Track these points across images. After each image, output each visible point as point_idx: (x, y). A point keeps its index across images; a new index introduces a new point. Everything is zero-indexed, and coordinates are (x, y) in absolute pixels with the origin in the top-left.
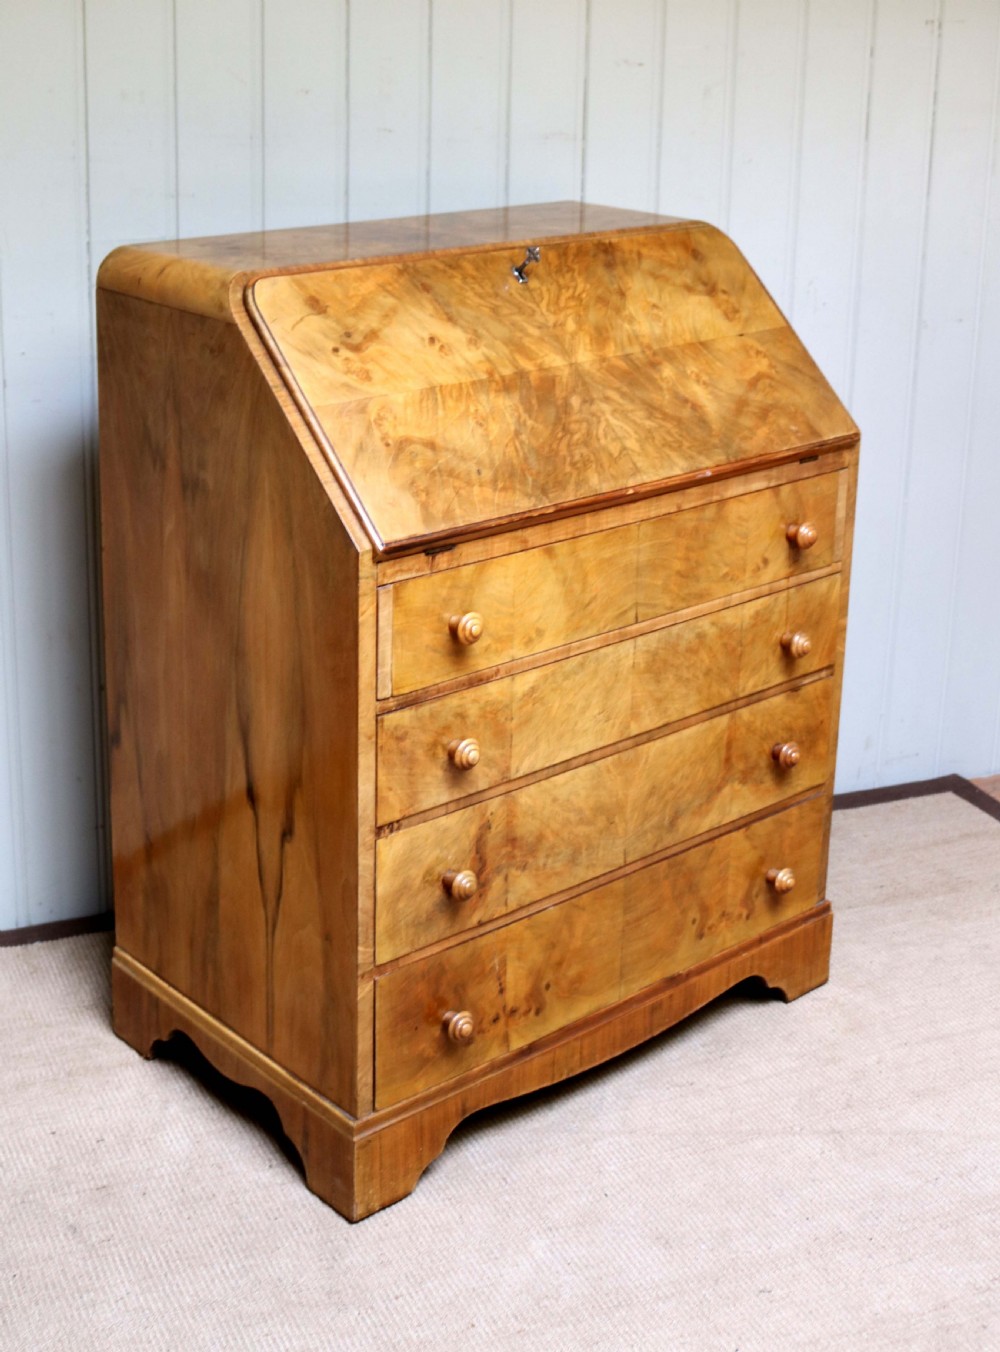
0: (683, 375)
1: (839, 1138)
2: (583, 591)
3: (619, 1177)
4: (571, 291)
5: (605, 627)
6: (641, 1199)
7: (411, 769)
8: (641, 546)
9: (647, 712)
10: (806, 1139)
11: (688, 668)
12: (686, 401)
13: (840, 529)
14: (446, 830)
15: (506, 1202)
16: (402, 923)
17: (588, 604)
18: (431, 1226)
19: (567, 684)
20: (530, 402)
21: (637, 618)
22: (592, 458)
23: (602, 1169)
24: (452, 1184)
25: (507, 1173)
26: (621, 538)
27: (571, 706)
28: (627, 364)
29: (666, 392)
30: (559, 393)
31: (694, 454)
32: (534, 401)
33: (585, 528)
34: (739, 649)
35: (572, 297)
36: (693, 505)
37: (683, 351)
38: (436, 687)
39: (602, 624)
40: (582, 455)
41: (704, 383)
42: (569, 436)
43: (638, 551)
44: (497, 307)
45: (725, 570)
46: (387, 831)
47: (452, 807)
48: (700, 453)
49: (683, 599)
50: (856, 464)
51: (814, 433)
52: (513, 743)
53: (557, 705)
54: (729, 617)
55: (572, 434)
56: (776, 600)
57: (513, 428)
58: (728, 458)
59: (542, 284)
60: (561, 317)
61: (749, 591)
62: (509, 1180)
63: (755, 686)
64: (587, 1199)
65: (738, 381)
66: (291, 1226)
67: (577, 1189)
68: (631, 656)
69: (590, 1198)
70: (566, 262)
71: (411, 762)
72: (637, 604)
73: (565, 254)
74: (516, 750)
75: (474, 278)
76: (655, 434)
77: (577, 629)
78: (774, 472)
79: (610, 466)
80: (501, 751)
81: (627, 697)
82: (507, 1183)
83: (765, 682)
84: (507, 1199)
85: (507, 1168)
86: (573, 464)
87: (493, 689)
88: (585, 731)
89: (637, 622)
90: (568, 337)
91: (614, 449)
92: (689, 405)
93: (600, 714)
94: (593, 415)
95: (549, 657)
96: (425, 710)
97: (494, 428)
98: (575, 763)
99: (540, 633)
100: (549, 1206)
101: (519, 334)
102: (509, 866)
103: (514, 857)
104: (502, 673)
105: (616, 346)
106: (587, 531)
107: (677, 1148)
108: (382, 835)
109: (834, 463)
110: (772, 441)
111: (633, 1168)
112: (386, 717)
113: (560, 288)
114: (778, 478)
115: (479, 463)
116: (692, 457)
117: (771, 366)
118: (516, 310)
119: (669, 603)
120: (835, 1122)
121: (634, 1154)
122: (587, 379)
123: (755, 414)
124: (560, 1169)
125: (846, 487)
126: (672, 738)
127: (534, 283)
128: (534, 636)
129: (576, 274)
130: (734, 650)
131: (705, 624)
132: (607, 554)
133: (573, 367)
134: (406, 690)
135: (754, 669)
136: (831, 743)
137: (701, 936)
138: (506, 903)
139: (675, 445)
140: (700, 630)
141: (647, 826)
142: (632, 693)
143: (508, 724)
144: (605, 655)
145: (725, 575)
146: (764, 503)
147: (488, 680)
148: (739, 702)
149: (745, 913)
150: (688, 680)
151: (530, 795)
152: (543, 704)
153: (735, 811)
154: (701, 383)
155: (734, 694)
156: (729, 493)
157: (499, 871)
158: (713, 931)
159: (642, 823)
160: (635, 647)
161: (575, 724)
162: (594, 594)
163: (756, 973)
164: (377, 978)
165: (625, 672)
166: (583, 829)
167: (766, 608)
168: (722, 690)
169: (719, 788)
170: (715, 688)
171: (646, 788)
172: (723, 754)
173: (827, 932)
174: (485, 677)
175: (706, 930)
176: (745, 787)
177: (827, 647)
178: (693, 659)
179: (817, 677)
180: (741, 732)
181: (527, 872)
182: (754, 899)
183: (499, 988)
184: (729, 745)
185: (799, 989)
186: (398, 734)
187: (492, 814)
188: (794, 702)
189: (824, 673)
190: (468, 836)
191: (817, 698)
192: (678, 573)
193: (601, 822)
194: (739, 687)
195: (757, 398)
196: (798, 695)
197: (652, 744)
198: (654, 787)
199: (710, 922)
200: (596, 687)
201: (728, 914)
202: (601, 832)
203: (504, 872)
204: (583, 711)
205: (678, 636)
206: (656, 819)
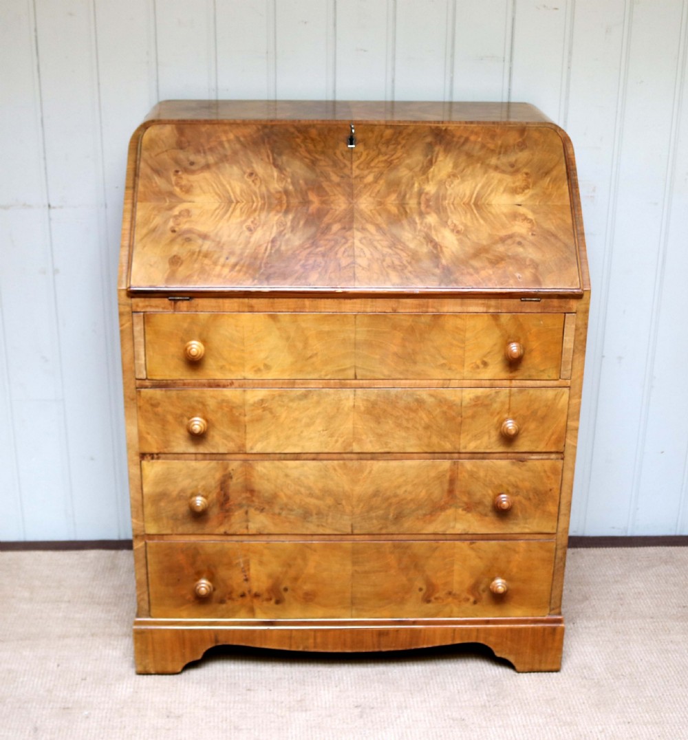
0: (445, 224)
2: (305, 348)
4: (386, 157)
5: (326, 375)
7: (164, 426)
8: (358, 329)
9: (368, 440)
11: (407, 420)
12: (431, 241)
13: (567, 356)
14: (195, 470)
16: (164, 515)
17: (311, 357)
19: (294, 405)
21: (356, 376)
22: (323, 264)
26: (338, 320)
27: (297, 420)
28: (399, 210)
29: (418, 232)
30: (326, 220)
31: (412, 277)
32: (302, 223)
34: (460, 419)
35: (386, 161)
36: (408, 310)
37: (455, 209)
38: (182, 381)
39: (323, 373)
41: (458, 232)
43: (356, 332)
45: (443, 361)
46: (149, 458)
47: (200, 456)
48: (418, 277)
49: (402, 373)
50: (586, 312)
51: (536, 280)
52: (247, 431)
53: (284, 415)
54: (450, 395)
55: (317, 247)
56: (497, 392)
59: (365, 150)
60: (366, 172)
61: (468, 381)
63: (475, 448)
65: (490, 235)
68: (351, 400)
70: (397, 137)
71: (164, 422)
72: (355, 367)
73: (400, 133)
74: (250, 436)
75: (313, 140)
77: (301, 371)
78: (492, 302)
80: (238, 434)
81: (349, 425)
83: (487, 447)
86: (304, 266)
87: (228, 393)
88: (311, 438)
89: (356, 379)
90: (362, 186)
91: (346, 262)
92: (433, 244)
93: (323, 430)
94: (344, 237)
95: (276, 384)
96: (173, 393)
98: (305, 456)
99: (267, 367)
101: (322, 180)
102: (249, 506)
103: (253, 501)
104: (236, 385)
105: (397, 196)
106: (307, 310)
108: (145, 459)
109: (561, 307)
112: (143, 390)
113: (379, 153)
114: (497, 307)
116: (408, 279)
117: (531, 230)
118: (331, 163)
119: (389, 373)
123: (490, 259)
125: (574, 326)
126: (394, 464)
128: (262, 367)
129: (399, 147)
130: (454, 418)
131: (423, 394)
132: (326, 328)
133: (351, 205)
134: (158, 378)
135: (475, 436)
136: (563, 507)
137: (428, 601)
138: (247, 528)
139: (399, 268)
140: (418, 397)
141: (373, 514)
142: (353, 424)
143: (242, 418)
144: (327, 394)
145: (443, 365)
146: (482, 322)
147: (224, 386)
148: (462, 456)
149: (472, 599)
150: (408, 428)
151: (265, 467)
152: (271, 412)
153: (459, 528)
154: (455, 231)
155: (455, 448)
156: (445, 309)
157: (240, 506)
158: (440, 601)
159: (368, 512)
160: (355, 395)
161: (302, 432)
162: (315, 352)
163: (481, 641)
164: (147, 541)
165: (346, 409)
166: (313, 501)
167: (487, 396)
168: (443, 443)
169: (443, 508)
170: (435, 440)
171: (371, 490)
172: (446, 486)
173: (558, 637)
174: (221, 384)
175: (432, 599)
176: (470, 515)
177: (554, 437)
178: (412, 415)
179: (545, 456)
180: (463, 476)
181: (264, 514)
182: (481, 592)
183: (244, 578)
184: (452, 481)
185: (527, 667)
186: (153, 402)
187: (233, 470)
188: (520, 468)
189: (553, 456)
190: (214, 478)
191: (545, 472)
192: (395, 354)
193: (330, 501)
194: (460, 444)
195: (500, 248)
196: (524, 465)
197: (375, 462)
198: (378, 491)
199: (437, 595)
200: (319, 413)
201: (454, 595)
202: (330, 507)
203: (245, 508)
204: (308, 425)
205: (396, 396)
206: (381, 512)
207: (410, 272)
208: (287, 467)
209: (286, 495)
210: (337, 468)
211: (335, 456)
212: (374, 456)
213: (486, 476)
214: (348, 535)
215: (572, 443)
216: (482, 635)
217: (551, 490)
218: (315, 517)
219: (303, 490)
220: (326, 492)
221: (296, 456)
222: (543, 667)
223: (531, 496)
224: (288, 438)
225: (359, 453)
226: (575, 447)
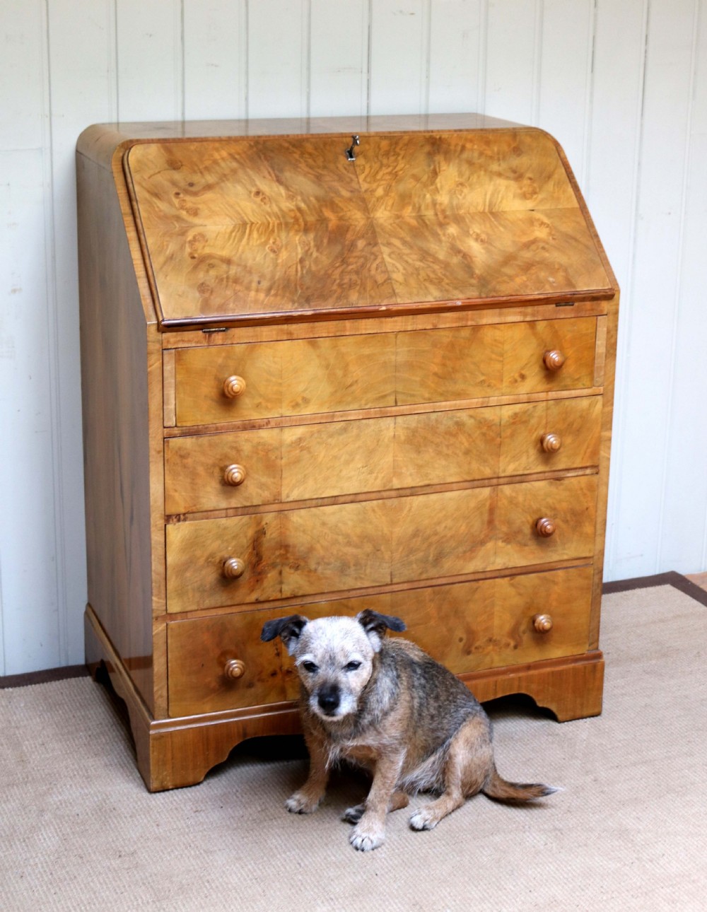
0: (467, 233)
1: (559, 834)
2: (345, 376)
3: (387, 862)
4: (390, 169)
5: (366, 404)
6: (403, 877)
7: (193, 479)
8: (398, 350)
9: (408, 473)
10: (534, 834)
11: (448, 446)
12: (459, 251)
13: (599, 362)
14: (225, 528)
15: (300, 880)
16: (189, 587)
17: (351, 385)
18: (241, 898)
19: (332, 441)
20: (322, 241)
21: (396, 402)
22: (359, 282)
23: (375, 857)
24: (259, 868)
25: (302, 859)
26: (380, 342)
27: (335, 458)
28: (418, 222)
29: (443, 244)
30: (349, 236)
31: (451, 288)
32: (325, 241)
33: (345, 330)
34: (499, 439)
35: (390, 173)
36: (448, 326)
37: (473, 218)
38: (214, 425)
39: (363, 402)
40: (350, 280)
41: (482, 241)
42: (345, 266)
43: (396, 354)
44: (321, 174)
45: (483, 378)
46: (175, 520)
47: (231, 512)
48: (456, 288)
49: (442, 395)
50: (616, 313)
51: (569, 283)
52: (283, 476)
53: (322, 454)
54: (488, 414)
55: (348, 265)
56: (534, 407)
57: (299, 256)
58: (480, 294)
59: (367, 163)
60: (374, 185)
61: (507, 397)
62: (302, 864)
63: (514, 470)
64: (362, 877)
65: (514, 242)
66: (133, 898)
67: (355, 871)
68: (391, 429)
69: (365, 877)
70: (395, 148)
71: (194, 475)
72: (396, 392)
74: (285, 482)
75: (310, 154)
76: (421, 272)
77: (340, 402)
78: (529, 310)
79: (372, 289)
80: (272, 480)
81: (389, 458)
82: (300, 866)
83: (525, 468)
84: (300, 878)
85: (302, 856)
86: (340, 285)
87: (265, 435)
88: (350, 478)
89: (396, 405)
90: (374, 199)
91: (380, 278)
92: (462, 254)
93: (363, 467)
94: (372, 254)
95: (314, 419)
96: (204, 440)
97: (284, 255)
98: (342, 499)
99: (306, 401)
100: (332, 883)
101: (332, 195)
102: (283, 564)
103: (287, 558)
104: (273, 424)
105: (413, 209)
106: (347, 334)
107: (434, 841)
108: (171, 522)
109: (592, 310)
110: (526, 286)
111: (399, 856)
112: (172, 440)
113: (382, 165)
114: (533, 315)
115: (262, 276)
116: (447, 291)
117: (550, 234)
118: (336, 178)
119: (427, 395)
120: (557, 822)
121: (400, 845)
122: (378, 230)
123: (519, 266)
124: (343, 856)
125: (605, 329)
126: (433, 497)
127: (360, 161)
128: (300, 401)
129: (400, 157)
130: (493, 439)
131: (463, 416)
132: (367, 351)
133: (370, 220)
134: (188, 424)
135: (514, 457)
136: (598, 526)
137: (469, 653)
138: (281, 591)
139: (436, 281)
140: (458, 419)
141: (412, 558)
142: (394, 457)
143: (278, 461)
144: (368, 425)
145: (482, 382)
146: (520, 332)
147: (260, 427)
148: (502, 481)
149: (512, 644)
150: (448, 455)
151: (301, 517)
152: (309, 452)
153: (499, 562)
154: (479, 240)
155: (495, 473)
156: (484, 321)
157: (274, 565)
158: (481, 650)
159: (408, 556)
160: (395, 423)
161: (341, 471)
162: (355, 379)
163: (523, 692)
164: (169, 622)
165: (386, 440)
166: (350, 550)
167: (525, 412)
168: (482, 468)
169: (483, 543)
170: (475, 465)
171: (411, 530)
172: (486, 517)
173: (598, 675)
174: (257, 425)
175: (473, 649)
176: (509, 546)
177: (589, 450)
178: (452, 440)
179: (580, 473)
180: (503, 503)
181: (299, 572)
182: (521, 634)
183: (276, 652)
184: (492, 511)
185: (571, 714)
186: (182, 453)
187: (266, 524)
188: (557, 488)
189: (588, 471)
190: (246, 537)
191: (582, 489)
192: (435, 374)
193: (368, 548)
194: (499, 468)
195: (527, 255)
196: (562, 484)
197: (415, 497)
198: (418, 530)
199: (477, 644)
200: (359, 447)
201: (495, 641)
202: (368, 555)
203: (279, 568)
204: (347, 463)
205: (437, 421)
206: (420, 555)
207: (448, 284)
208: (325, 514)
209: (322, 546)
210: (376, 509)
211: (373, 496)
212: (413, 491)
213: (525, 500)
214: (387, 585)
215: (606, 455)
216: (524, 684)
217: (587, 509)
218: (353, 568)
219: (340, 538)
220: (365, 538)
221: (334, 500)
222: (585, 713)
223: (569, 518)
224: (326, 479)
225: (398, 489)
226: (609, 459)
